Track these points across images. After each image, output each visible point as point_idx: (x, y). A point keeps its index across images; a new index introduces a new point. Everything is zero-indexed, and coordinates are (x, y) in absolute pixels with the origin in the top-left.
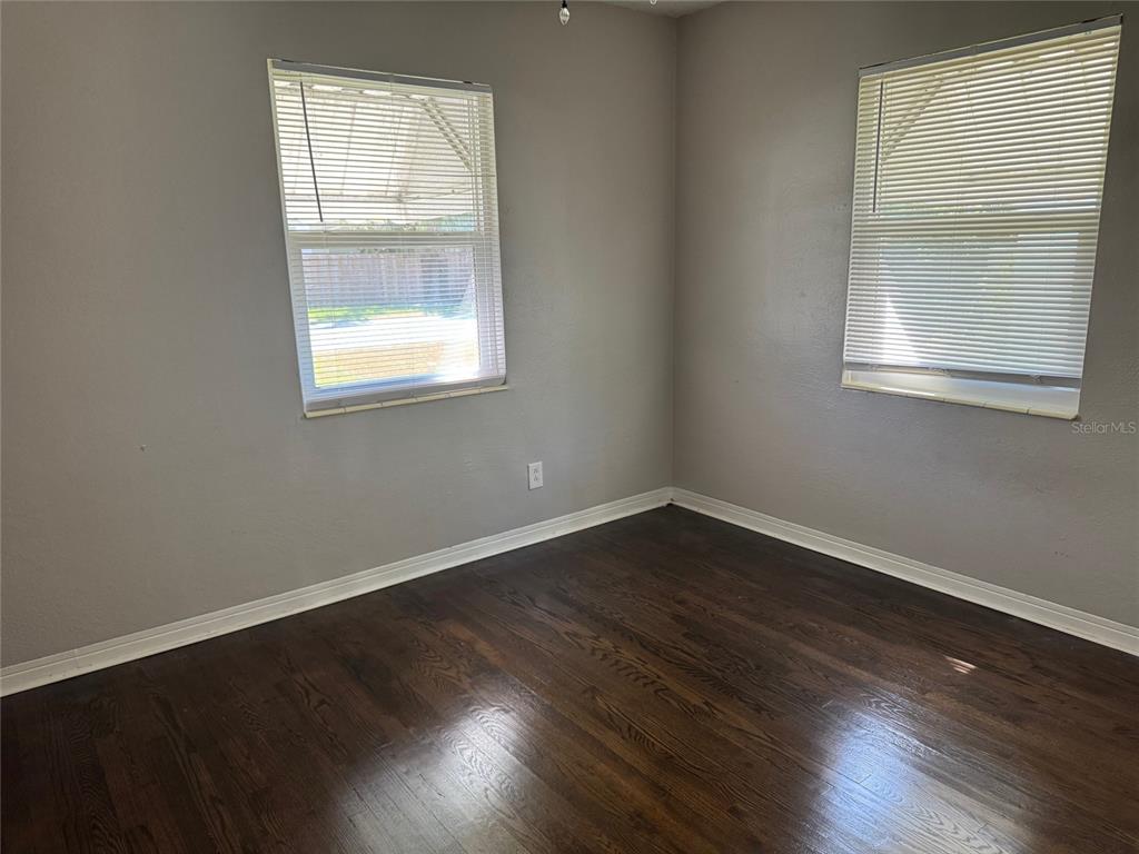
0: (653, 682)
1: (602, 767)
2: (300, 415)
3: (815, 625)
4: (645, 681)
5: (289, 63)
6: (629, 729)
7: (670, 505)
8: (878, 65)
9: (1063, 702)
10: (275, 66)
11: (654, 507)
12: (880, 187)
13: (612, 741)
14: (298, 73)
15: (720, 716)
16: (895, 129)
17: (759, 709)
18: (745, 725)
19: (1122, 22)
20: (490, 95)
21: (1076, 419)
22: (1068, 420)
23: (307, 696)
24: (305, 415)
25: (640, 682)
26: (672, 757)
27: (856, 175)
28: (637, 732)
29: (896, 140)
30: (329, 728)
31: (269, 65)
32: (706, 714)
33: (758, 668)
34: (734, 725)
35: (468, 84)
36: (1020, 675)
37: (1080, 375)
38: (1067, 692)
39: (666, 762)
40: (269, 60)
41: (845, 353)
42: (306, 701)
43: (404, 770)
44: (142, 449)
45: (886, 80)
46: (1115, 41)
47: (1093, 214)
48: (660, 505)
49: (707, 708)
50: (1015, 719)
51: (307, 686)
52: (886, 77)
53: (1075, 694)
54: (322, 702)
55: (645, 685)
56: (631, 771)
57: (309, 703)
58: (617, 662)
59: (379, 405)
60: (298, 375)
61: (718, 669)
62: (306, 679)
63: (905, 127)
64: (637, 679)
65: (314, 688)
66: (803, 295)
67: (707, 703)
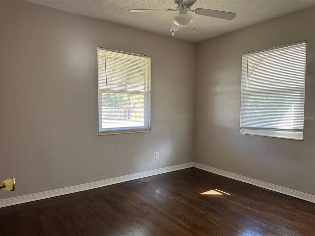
0: (190, 208)
1: (177, 227)
2: (98, 135)
3: (235, 196)
4: (188, 207)
5: (103, 48)
6: (184, 219)
7: (193, 167)
8: (247, 53)
9: (304, 216)
10: (99, 49)
11: (189, 167)
12: (248, 84)
13: (180, 221)
14: (104, 51)
15: (209, 216)
16: (251, 69)
17: (220, 215)
18: (216, 218)
19: (306, 42)
20: (150, 59)
21: (302, 140)
22: (300, 140)
23: (96, 207)
24: (99, 135)
25: (187, 208)
26: (196, 225)
27: (242, 79)
28: (186, 219)
29: (252, 72)
30: (102, 215)
31: (98, 48)
32: (205, 215)
33: (219, 205)
34: (213, 218)
35: (145, 56)
36: (292, 209)
37: (303, 129)
38: (305, 213)
39: (195, 226)
40: (98, 47)
41: (240, 124)
42: (95, 209)
43: (123, 225)
44: (57, 140)
45: (249, 57)
46: (305, 46)
47: (303, 88)
48: (190, 167)
49: (205, 214)
50: (292, 220)
51: (96, 206)
52: (249, 56)
53: (307, 214)
54: (100, 209)
55: (188, 208)
56: (185, 228)
57: (96, 209)
58: (180, 203)
59: (118, 133)
60: (98, 124)
61: (208, 206)
62: (95, 204)
63: (254, 69)
64: (186, 207)
65: (97, 206)
66: (229, 110)
67: (205, 213)
